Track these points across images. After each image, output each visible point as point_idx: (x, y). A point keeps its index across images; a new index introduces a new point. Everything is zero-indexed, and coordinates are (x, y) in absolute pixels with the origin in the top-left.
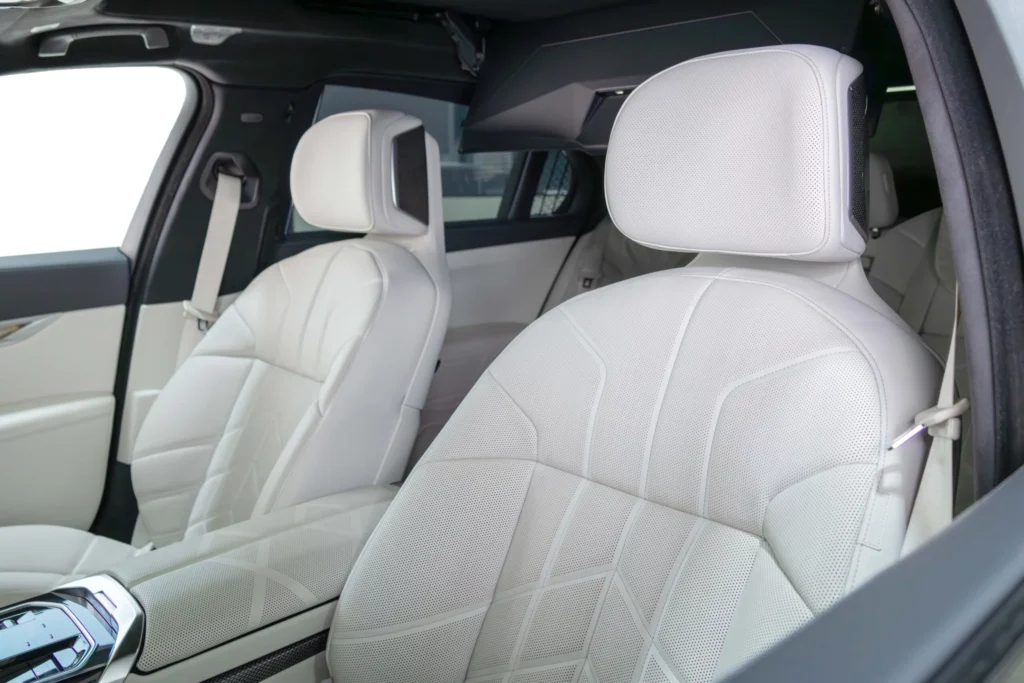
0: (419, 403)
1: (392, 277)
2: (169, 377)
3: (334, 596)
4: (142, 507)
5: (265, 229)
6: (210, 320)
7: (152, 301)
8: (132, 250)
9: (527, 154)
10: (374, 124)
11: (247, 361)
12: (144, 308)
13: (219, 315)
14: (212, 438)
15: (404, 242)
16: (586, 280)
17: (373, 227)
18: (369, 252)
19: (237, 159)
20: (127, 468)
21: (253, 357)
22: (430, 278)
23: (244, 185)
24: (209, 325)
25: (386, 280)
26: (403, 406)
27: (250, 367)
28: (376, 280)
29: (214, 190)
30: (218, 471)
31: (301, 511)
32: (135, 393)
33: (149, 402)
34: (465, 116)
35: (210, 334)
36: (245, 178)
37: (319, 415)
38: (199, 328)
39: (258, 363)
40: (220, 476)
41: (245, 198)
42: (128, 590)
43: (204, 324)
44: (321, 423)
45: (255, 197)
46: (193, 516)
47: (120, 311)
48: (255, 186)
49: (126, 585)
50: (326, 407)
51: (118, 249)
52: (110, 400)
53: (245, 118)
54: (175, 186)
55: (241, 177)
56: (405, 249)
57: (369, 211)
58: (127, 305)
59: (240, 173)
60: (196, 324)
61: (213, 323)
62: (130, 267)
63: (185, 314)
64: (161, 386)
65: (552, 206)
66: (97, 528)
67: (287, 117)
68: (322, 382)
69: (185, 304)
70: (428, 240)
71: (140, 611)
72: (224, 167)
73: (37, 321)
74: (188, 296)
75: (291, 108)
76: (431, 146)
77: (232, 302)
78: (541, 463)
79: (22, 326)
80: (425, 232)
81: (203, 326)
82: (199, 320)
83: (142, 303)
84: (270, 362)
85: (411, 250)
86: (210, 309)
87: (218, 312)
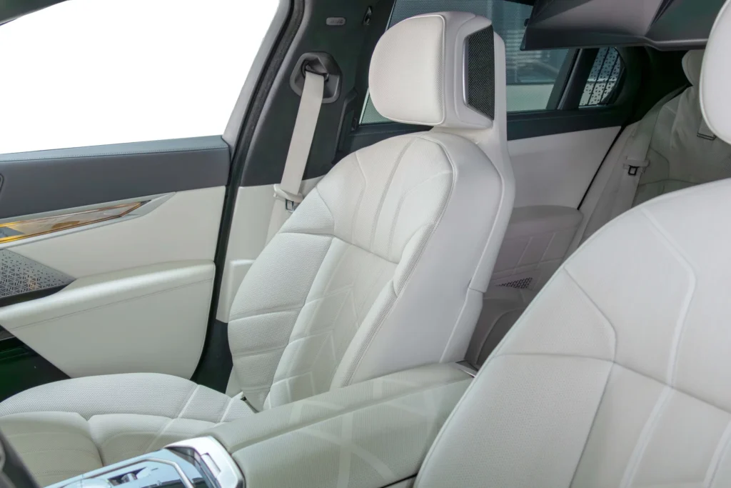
0: (483, 287)
1: (460, 168)
2: (262, 250)
3: (411, 473)
4: (236, 361)
5: (344, 120)
6: (296, 201)
7: (249, 183)
8: (232, 139)
9: (579, 50)
10: (447, 26)
11: (327, 238)
12: (241, 188)
13: (304, 197)
14: (294, 305)
15: (470, 135)
16: (631, 167)
17: (443, 123)
18: (438, 144)
19: (323, 60)
20: (225, 326)
21: (333, 235)
22: (495, 169)
23: (326, 81)
24: (295, 205)
25: (455, 171)
26: (468, 290)
27: (329, 243)
28: (446, 172)
29: (302, 88)
30: (300, 335)
31: (379, 385)
32: (232, 263)
33: (244, 270)
34: (528, 16)
35: (295, 213)
36: (328, 75)
37: (394, 295)
38: (287, 208)
39: (336, 240)
40: (302, 339)
41: (327, 94)
42: (230, 454)
43: (291, 204)
44: (395, 304)
45: (335, 93)
46: (278, 372)
47: (221, 190)
48: (336, 81)
49: (229, 450)
50: (400, 289)
51: (221, 137)
52: (211, 268)
53: (330, 21)
54: (269, 83)
55: (324, 75)
56: (471, 142)
57: (441, 105)
58: (227, 186)
59: (324, 71)
60: (284, 203)
61: (299, 204)
62: (230, 154)
63: (275, 195)
64: (254, 258)
65: (599, 98)
66: (198, 377)
67: (366, 20)
68: (397, 263)
69: (275, 186)
70: (491, 133)
71: (241, 477)
72: (310, 65)
73: (155, 199)
74: (278, 180)
75: (370, 11)
76: (499, 44)
77: (315, 185)
78: (619, 364)
79: (143, 203)
80: (491, 126)
81: (290, 205)
82: (287, 200)
83: (240, 185)
84: (347, 241)
85: (477, 143)
86: (295, 191)
87: (302, 194)
